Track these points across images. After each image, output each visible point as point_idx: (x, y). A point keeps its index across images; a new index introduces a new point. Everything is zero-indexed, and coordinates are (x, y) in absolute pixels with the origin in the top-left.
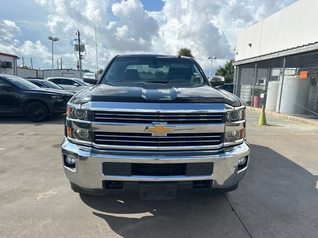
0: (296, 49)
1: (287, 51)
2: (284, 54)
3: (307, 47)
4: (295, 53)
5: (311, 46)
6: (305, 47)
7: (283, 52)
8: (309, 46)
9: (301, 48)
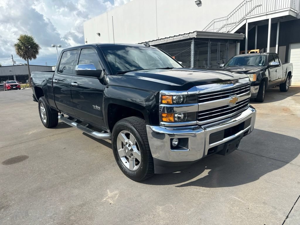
0: (164, 40)
1: (156, 41)
2: (154, 43)
3: (172, 38)
4: (163, 42)
5: (175, 37)
6: (171, 38)
7: (153, 42)
8: (174, 38)
9: (168, 39)
